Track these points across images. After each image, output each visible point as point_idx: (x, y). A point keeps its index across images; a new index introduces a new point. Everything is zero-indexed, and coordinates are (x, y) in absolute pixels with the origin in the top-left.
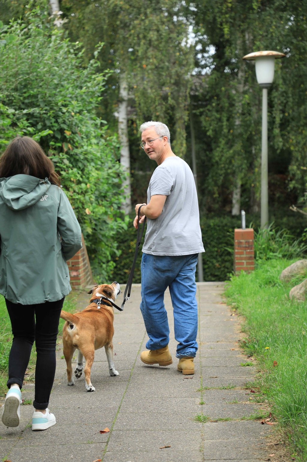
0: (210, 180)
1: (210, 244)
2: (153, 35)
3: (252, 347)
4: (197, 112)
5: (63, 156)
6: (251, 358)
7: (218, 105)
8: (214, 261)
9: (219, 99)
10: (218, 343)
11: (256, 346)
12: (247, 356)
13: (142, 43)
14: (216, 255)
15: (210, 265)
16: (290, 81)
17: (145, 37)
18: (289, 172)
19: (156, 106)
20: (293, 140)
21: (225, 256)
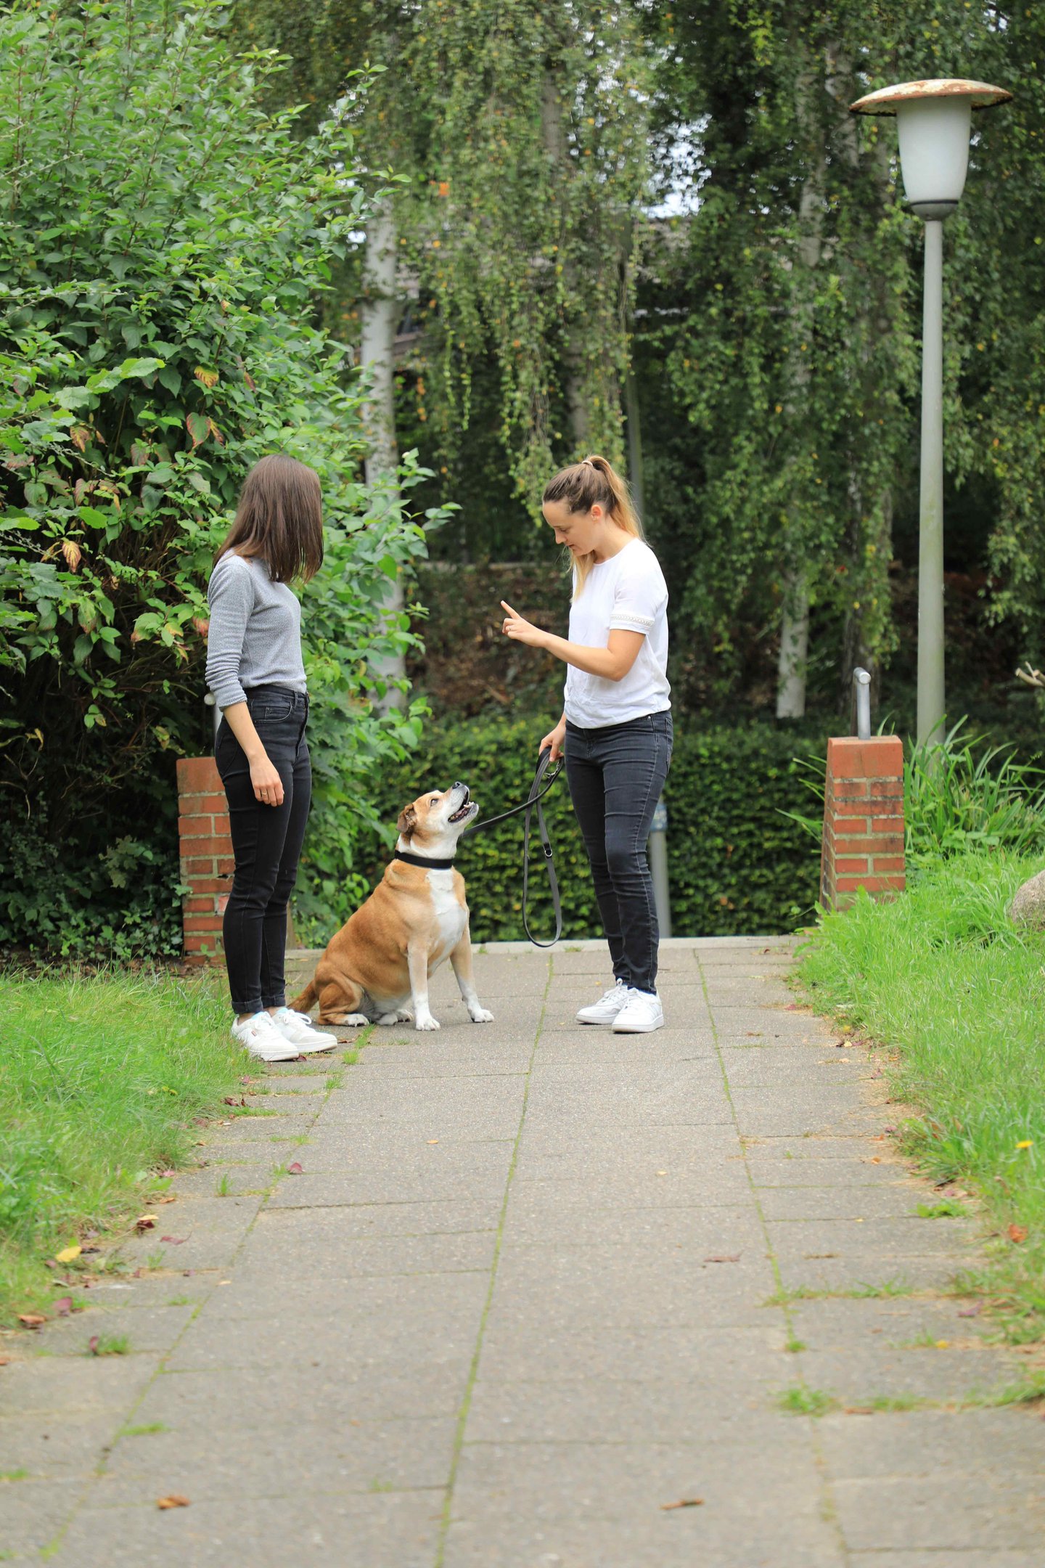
0: (701, 591)
1: (696, 824)
2: (498, 52)
3: (950, 1148)
4: (652, 338)
5: (187, 461)
6: (948, 1188)
7: (727, 313)
8: (714, 887)
9: (732, 290)
10: (807, 1140)
11: (966, 1145)
12: (932, 1183)
13: (457, 83)
14: (720, 865)
15: (699, 899)
16: (993, 224)
17: (467, 59)
18: (988, 558)
19: (513, 314)
20: (1002, 441)
21: (752, 867)
